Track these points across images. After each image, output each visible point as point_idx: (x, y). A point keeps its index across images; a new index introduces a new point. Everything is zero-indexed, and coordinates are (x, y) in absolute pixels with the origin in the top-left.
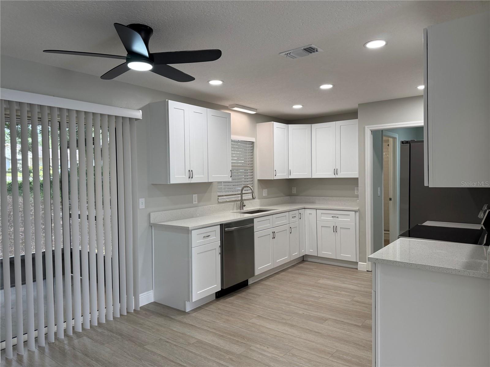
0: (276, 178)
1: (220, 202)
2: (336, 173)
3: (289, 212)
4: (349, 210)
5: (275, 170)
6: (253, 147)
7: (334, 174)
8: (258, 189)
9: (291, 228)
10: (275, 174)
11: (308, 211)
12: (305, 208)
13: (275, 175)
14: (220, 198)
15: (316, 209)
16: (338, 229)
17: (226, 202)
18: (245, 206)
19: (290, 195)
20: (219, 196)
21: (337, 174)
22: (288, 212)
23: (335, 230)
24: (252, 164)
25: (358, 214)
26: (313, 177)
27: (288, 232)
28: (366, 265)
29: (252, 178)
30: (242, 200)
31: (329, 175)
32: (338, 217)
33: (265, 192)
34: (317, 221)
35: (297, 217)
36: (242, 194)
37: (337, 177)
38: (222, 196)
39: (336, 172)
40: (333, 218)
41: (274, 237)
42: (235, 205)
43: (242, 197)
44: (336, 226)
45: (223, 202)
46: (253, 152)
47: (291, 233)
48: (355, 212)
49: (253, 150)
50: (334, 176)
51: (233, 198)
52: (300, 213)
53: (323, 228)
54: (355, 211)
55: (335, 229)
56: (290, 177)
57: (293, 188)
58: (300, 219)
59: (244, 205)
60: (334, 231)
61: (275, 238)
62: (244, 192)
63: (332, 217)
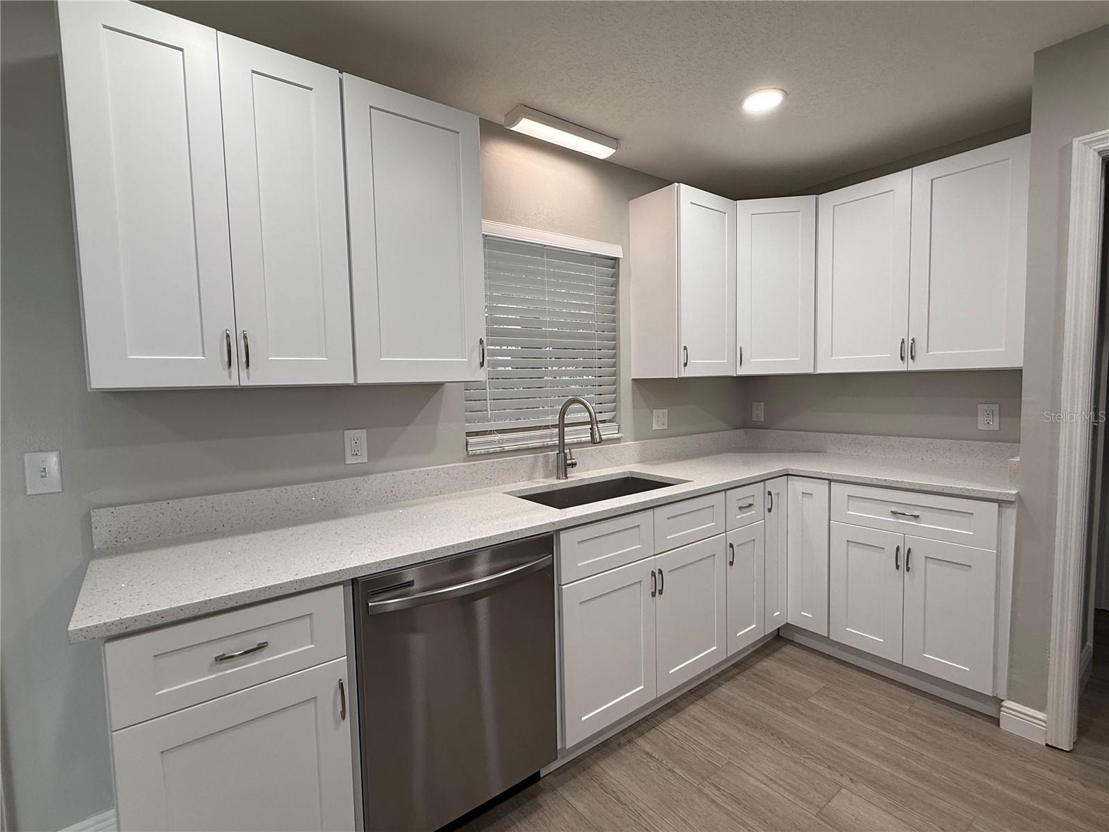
0: (686, 373)
1: (475, 455)
2: (907, 354)
3: (725, 490)
4: (972, 494)
5: (685, 348)
6: (616, 275)
7: (902, 358)
8: (635, 407)
9: (731, 546)
10: (682, 362)
11: (798, 485)
12: (787, 475)
13: (685, 365)
14: (472, 440)
15: (830, 481)
16: (917, 561)
17: (503, 453)
18: (573, 465)
19: (746, 424)
20: (469, 434)
21: (912, 358)
22: (724, 492)
23: (902, 563)
24: (614, 330)
25: (1011, 514)
26: (819, 371)
27: (720, 561)
28: (1045, 722)
29: (614, 374)
30: (562, 445)
31: (884, 360)
32: (917, 517)
33: (659, 419)
34: (830, 520)
35: (759, 503)
36: (562, 425)
37: (913, 366)
38: (484, 433)
39: (908, 350)
40: (898, 518)
41: (659, 587)
42: (540, 463)
43: (562, 436)
44: (909, 551)
45: (488, 455)
46: (615, 293)
47: (731, 564)
48: (999, 506)
49: (615, 284)
50: (900, 367)
51: (531, 438)
52: (770, 493)
53: (854, 550)
54: (1002, 503)
55: (903, 560)
56: (741, 372)
57: (755, 404)
58: (770, 510)
59: (569, 462)
60: (898, 567)
61: (661, 592)
62: (569, 418)
63: (894, 513)
